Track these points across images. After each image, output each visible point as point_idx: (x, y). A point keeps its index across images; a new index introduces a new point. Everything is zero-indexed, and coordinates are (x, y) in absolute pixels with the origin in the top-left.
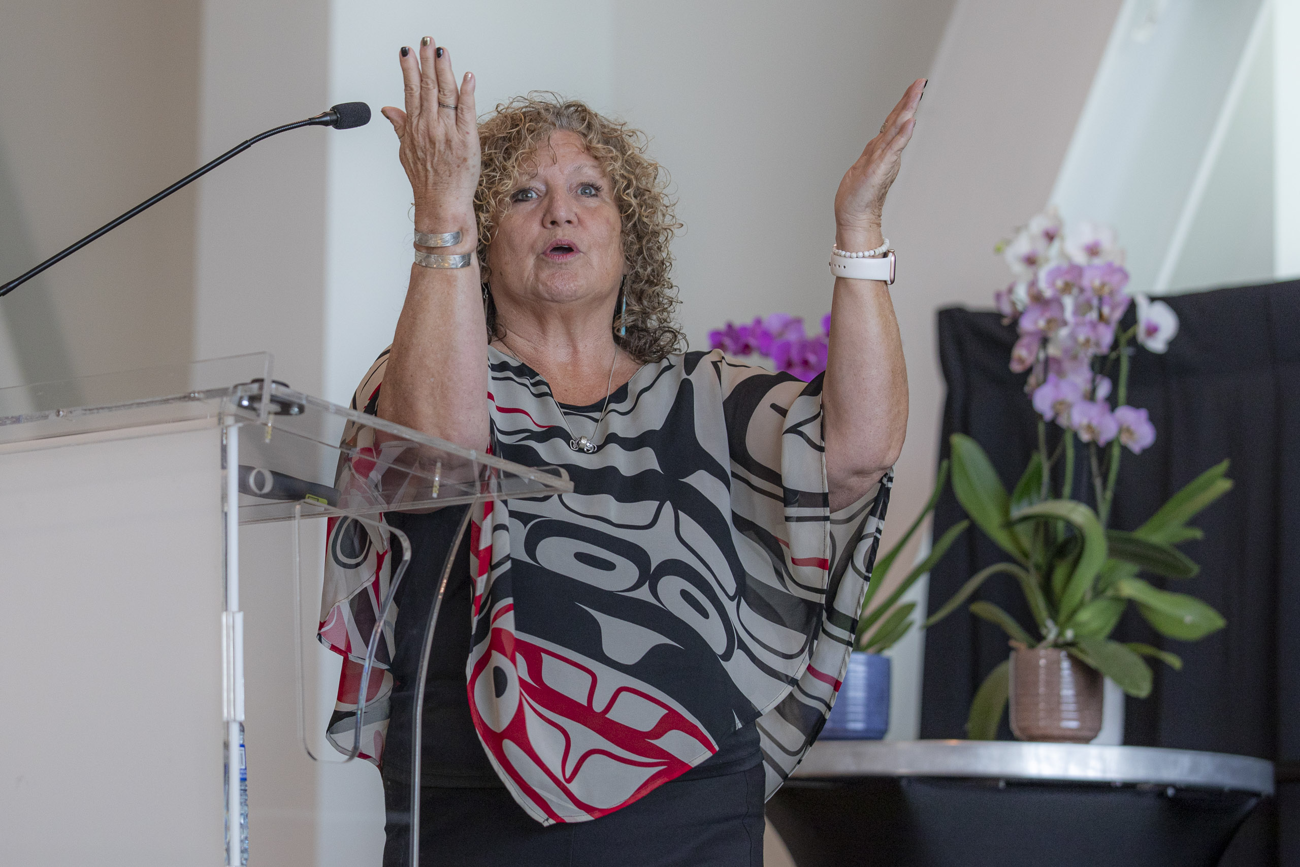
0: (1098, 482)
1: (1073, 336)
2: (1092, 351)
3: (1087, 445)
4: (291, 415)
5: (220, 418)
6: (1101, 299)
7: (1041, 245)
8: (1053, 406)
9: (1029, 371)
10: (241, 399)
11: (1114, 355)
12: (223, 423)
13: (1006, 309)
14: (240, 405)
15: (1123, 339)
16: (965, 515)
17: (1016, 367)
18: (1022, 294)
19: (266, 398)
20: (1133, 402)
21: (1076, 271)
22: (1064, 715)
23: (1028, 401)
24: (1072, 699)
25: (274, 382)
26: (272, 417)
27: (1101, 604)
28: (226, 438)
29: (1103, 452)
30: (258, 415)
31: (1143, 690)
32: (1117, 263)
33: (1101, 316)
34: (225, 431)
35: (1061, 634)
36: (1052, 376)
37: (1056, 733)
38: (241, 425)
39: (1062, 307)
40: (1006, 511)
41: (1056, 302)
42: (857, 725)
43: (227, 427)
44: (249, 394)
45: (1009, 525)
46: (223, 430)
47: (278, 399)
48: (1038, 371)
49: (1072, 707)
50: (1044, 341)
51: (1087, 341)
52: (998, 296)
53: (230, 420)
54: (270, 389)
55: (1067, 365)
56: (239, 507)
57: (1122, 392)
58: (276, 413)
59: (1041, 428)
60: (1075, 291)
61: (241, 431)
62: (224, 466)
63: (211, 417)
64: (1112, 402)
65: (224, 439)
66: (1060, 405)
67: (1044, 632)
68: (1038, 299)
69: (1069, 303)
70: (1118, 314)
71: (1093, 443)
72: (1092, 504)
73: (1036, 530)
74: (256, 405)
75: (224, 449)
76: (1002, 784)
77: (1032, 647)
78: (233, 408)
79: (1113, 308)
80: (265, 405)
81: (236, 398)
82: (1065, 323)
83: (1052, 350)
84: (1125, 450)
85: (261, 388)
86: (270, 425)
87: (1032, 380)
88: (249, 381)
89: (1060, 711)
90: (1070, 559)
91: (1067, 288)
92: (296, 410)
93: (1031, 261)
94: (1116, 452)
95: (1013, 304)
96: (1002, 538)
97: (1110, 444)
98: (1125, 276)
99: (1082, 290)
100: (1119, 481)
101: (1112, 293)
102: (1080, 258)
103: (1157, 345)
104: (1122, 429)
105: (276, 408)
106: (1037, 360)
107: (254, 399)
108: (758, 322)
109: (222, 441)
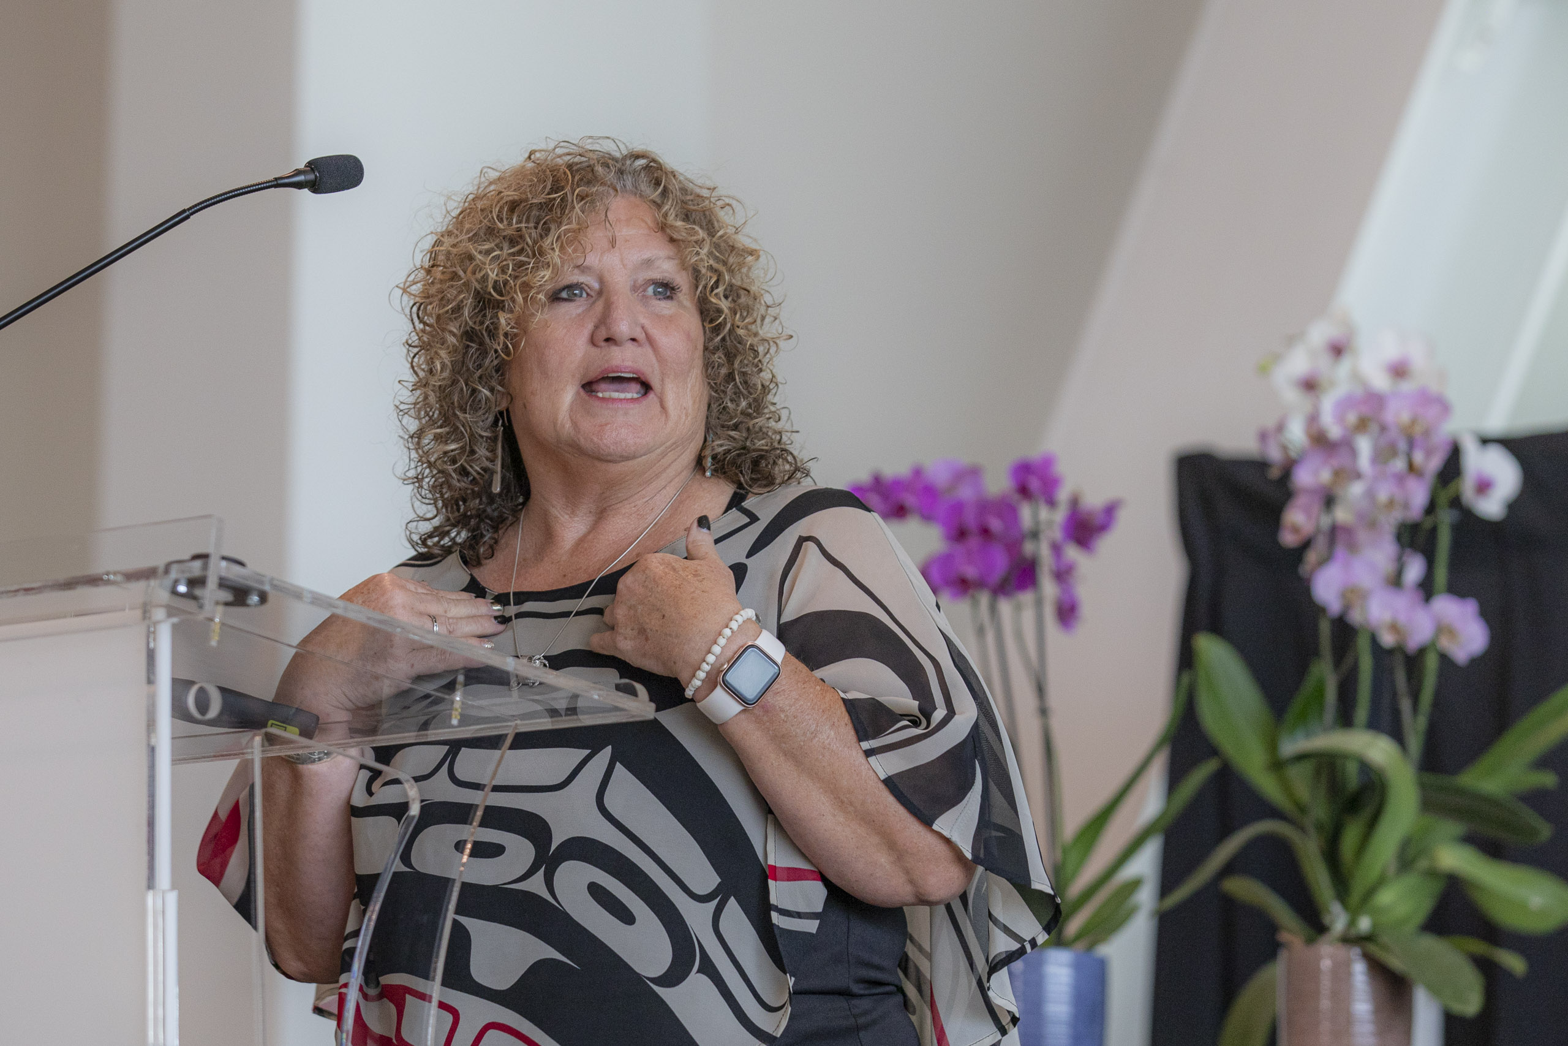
0: (1405, 705)
1: (1370, 494)
2: (1397, 516)
3: (1391, 652)
4: (248, 606)
5: (146, 611)
6: (1411, 443)
7: (1324, 363)
8: (1343, 596)
9: (1306, 545)
10: (176, 582)
11: (1428, 524)
12: (150, 618)
13: (1274, 454)
14: (174, 592)
15: (1443, 498)
16: (1213, 751)
17: (1288, 539)
18: (1296, 433)
19: (212, 582)
20: (1456, 590)
21: (1375, 400)
23: (1304, 587)
24: (1368, 1017)
25: (224, 558)
26: (220, 609)
27: (1410, 880)
28: (154, 640)
29: (1414, 661)
30: (201, 607)
31: (1471, 1004)
32: (1434, 387)
33: (1411, 467)
34: (152, 629)
35: (1352, 923)
36: (1340, 550)
38: (175, 620)
39: (1353, 453)
40: (1272, 746)
41: (1345, 446)
43: (156, 623)
44: (188, 575)
45: (1277, 765)
46: (149, 627)
47: (228, 583)
48: (1321, 544)
49: (1368, 1028)
50: (1329, 501)
51: (1391, 504)
52: (1263, 436)
53: (159, 614)
54: (218, 569)
55: (1362, 536)
56: (173, 738)
57: (1441, 575)
58: (227, 604)
59: (1325, 629)
60: (1374, 428)
61: (175, 628)
62: (151, 680)
63: (131, 609)
64: (1427, 589)
65: (151, 640)
66: (1352, 595)
67: (1328, 920)
68: (1320, 441)
69: (1364, 446)
70: (1434, 464)
71: (1399, 649)
72: (1397, 735)
73: (1318, 772)
74: (198, 592)
75: (151, 656)
77: (1309, 941)
78: (164, 596)
79: (1429, 453)
80: (211, 593)
81: (168, 581)
82: (1358, 476)
83: (1342, 515)
84: (1445, 660)
85: (205, 567)
86: (217, 620)
87: (1311, 557)
88: (187, 556)
90: (1367, 812)
91: (1362, 425)
92: (255, 599)
93: (1310, 385)
94: (1431, 663)
95: (1285, 448)
96: (1267, 785)
97: (1422, 651)
98: (1444, 407)
99: (1383, 428)
100: (1436, 704)
101: (1427, 433)
102: (1380, 382)
103: (1492, 507)
104: (1442, 629)
105: (227, 596)
106: (1318, 531)
107: (195, 583)
108: (918, 472)
109: (148, 643)
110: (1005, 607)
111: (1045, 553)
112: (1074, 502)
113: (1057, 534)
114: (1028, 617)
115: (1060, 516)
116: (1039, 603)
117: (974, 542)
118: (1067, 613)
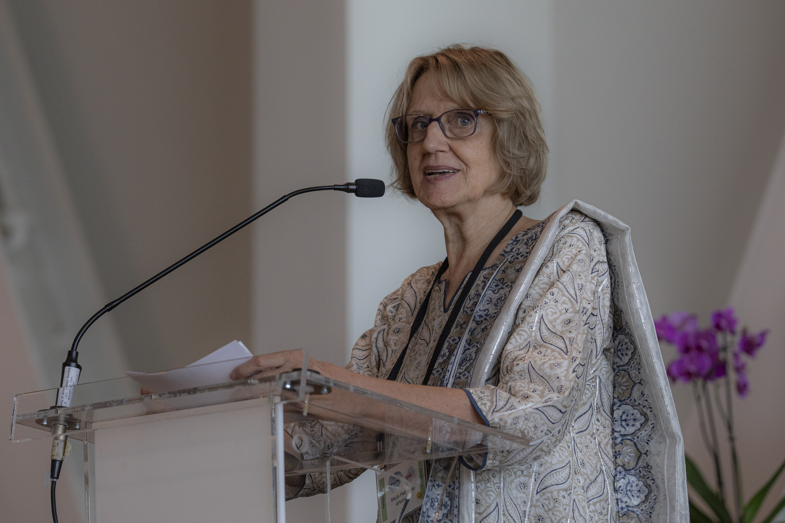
5: (270, 398)
10: (285, 383)
12: (272, 401)
14: (284, 388)
19: (303, 383)
26: (308, 396)
28: (275, 413)
30: (298, 395)
34: (273, 408)
38: (285, 402)
43: (275, 404)
44: (291, 379)
46: (272, 406)
47: (312, 383)
53: (277, 399)
54: (306, 375)
58: (311, 394)
61: (285, 406)
62: (273, 433)
63: (263, 397)
65: (273, 413)
74: (296, 388)
75: (273, 421)
78: (280, 390)
80: (303, 388)
81: (281, 383)
85: (299, 375)
86: (306, 402)
92: (325, 391)
105: (311, 389)
107: (295, 383)
108: (664, 318)
109: (272, 414)
110: (711, 386)
111: (730, 358)
112: (744, 332)
113: (736, 348)
114: (722, 391)
115: (737, 339)
116: (728, 384)
117: (694, 353)
118: (742, 388)
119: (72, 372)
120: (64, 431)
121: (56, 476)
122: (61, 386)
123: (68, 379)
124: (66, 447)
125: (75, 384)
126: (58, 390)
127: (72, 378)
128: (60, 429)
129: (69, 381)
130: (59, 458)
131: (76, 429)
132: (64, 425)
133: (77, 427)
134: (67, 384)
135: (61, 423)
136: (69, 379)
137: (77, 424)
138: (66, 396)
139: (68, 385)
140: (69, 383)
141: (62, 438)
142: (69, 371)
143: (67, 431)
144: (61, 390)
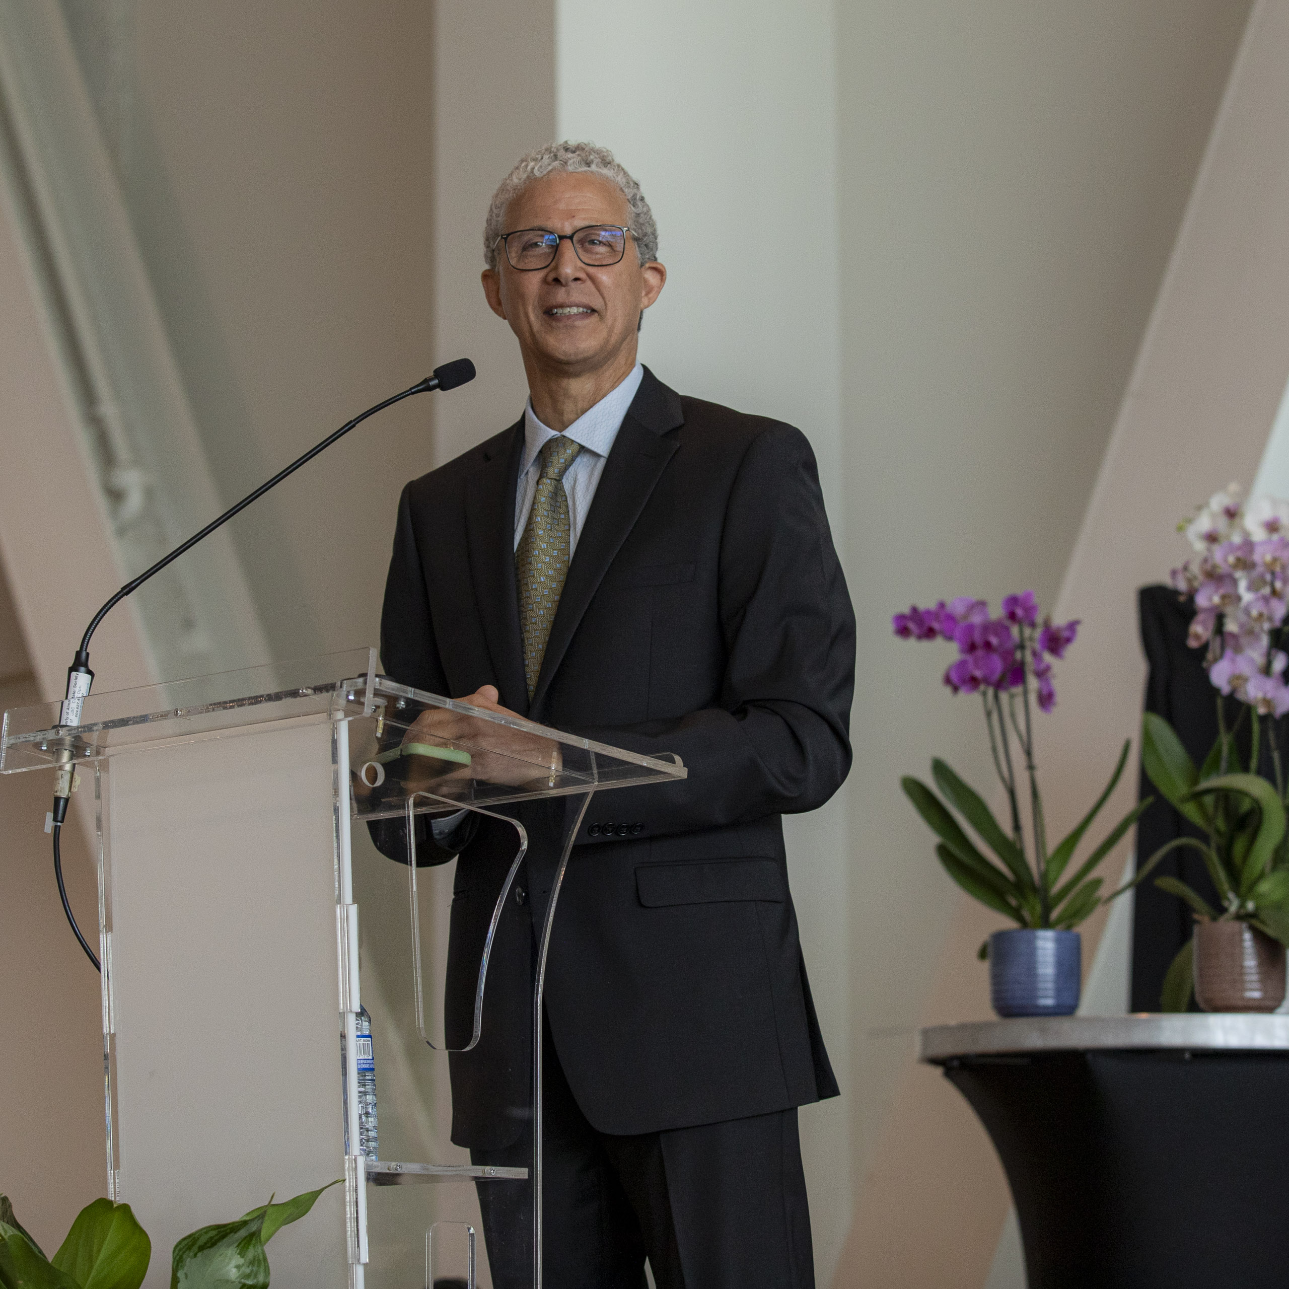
1: (1248, 610)
2: (1266, 626)
3: (1266, 718)
5: (330, 713)
6: (1273, 574)
7: (1222, 524)
8: (1230, 682)
9: (1205, 647)
10: (348, 693)
12: (332, 718)
13: (1182, 586)
14: (349, 701)
17: (1193, 644)
18: (1196, 570)
19: (369, 694)
21: (1250, 546)
22: (1248, 986)
23: (1204, 676)
24: (1254, 970)
27: (1280, 876)
28: (337, 733)
29: (1280, 724)
33: (1274, 593)
34: (336, 726)
35: (1242, 906)
36: (1229, 652)
37: (1240, 1003)
38: (350, 719)
39: (1235, 582)
40: (1194, 783)
41: (1230, 577)
42: (1048, 1002)
43: (337, 721)
44: (355, 688)
45: (1196, 796)
46: (333, 724)
47: (382, 693)
48: (1216, 646)
49: (1255, 977)
50: (1220, 617)
51: (1261, 615)
52: (1174, 573)
53: (340, 715)
55: (1243, 640)
59: (1220, 703)
60: (1247, 567)
62: (335, 760)
65: (334, 733)
66: (1238, 680)
67: (1226, 904)
68: (1211, 574)
69: (1242, 578)
71: (1270, 716)
72: (1270, 776)
73: (1219, 801)
76: (1187, 1056)
77: (1214, 919)
80: (370, 699)
81: (344, 694)
82: (1239, 599)
86: (380, 718)
87: (1210, 656)
88: (353, 675)
89: (1243, 982)
90: (1249, 831)
91: (1239, 564)
92: (402, 703)
93: (1212, 538)
95: (1188, 581)
96: (1188, 810)
99: (1254, 567)
101: (1283, 567)
102: (1257, 533)
106: (1214, 636)
107: (360, 693)
108: (942, 605)
110: (1004, 696)
111: (1029, 658)
112: (1047, 624)
113: (1037, 646)
114: (1019, 702)
115: (1038, 633)
116: (1026, 693)
117: (980, 653)
118: (1046, 699)
119: (81, 680)
120: (71, 758)
121: (60, 818)
122: (67, 698)
123: (75, 689)
124: (74, 779)
125: (84, 696)
126: (62, 703)
127: (80, 687)
128: (66, 755)
129: (77, 691)
130: (64, 794)
131: (85, 756)
132: (70, 751)
133: (86, 754)
134: (74, 695)
135: (66, 748)
136: (77, 689)
137: (87, 749)
138: (72, 711)
139: (75, 697)
140: (76, 695)
141: (68, 767)
142: (76, 679)
143: (74, 758)
144: (66, 702)
